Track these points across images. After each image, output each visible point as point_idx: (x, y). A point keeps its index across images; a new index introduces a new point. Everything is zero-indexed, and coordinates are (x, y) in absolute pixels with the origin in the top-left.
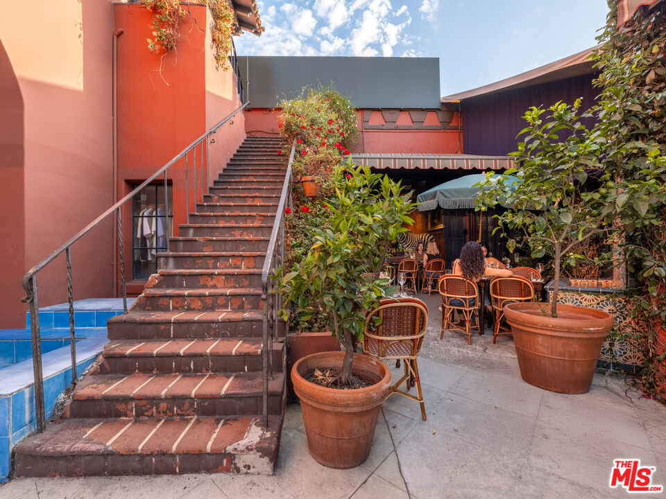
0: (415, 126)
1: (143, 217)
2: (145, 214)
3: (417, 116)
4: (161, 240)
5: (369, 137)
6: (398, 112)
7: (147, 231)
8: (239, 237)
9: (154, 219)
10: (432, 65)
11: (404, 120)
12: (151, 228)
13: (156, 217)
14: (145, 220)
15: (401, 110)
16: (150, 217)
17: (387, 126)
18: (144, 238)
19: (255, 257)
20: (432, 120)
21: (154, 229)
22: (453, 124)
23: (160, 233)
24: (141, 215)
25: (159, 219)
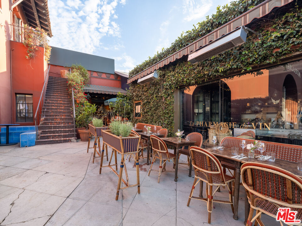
0: (107, 78)
1: (20, 103)
2: (21, 103)
3: (108, 75)
4: (27, 111)
5: (93, 80)
6: (102, 73)
7: (21, 108)
8: (59, 111)
9: (24, 104)
10: (112, 61)
11: (104, 76)
12: (23, 107)
13: (25, 104)
14: (21, 105)
15: (103, 73)
16: (23, 104)
17: (99, 77)
18: (20, 110)
19: (66, 115)
20: (112, 77)
21: (24, 107)
22: (118, 79)
23: (27, 108)
24: (19, 103)
25: (26, 105)
